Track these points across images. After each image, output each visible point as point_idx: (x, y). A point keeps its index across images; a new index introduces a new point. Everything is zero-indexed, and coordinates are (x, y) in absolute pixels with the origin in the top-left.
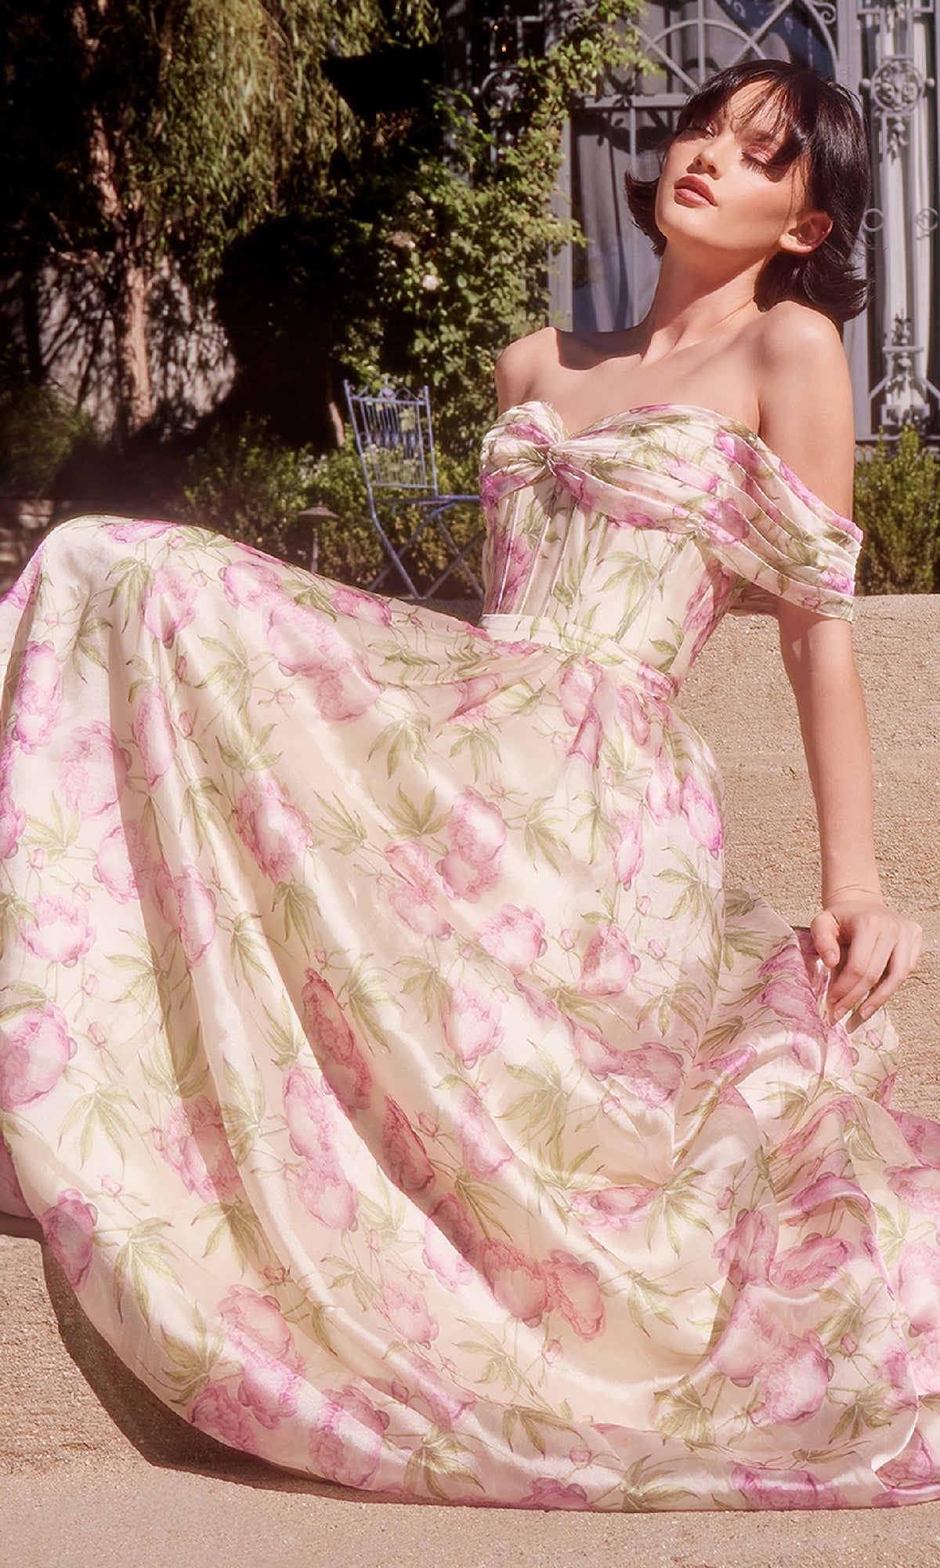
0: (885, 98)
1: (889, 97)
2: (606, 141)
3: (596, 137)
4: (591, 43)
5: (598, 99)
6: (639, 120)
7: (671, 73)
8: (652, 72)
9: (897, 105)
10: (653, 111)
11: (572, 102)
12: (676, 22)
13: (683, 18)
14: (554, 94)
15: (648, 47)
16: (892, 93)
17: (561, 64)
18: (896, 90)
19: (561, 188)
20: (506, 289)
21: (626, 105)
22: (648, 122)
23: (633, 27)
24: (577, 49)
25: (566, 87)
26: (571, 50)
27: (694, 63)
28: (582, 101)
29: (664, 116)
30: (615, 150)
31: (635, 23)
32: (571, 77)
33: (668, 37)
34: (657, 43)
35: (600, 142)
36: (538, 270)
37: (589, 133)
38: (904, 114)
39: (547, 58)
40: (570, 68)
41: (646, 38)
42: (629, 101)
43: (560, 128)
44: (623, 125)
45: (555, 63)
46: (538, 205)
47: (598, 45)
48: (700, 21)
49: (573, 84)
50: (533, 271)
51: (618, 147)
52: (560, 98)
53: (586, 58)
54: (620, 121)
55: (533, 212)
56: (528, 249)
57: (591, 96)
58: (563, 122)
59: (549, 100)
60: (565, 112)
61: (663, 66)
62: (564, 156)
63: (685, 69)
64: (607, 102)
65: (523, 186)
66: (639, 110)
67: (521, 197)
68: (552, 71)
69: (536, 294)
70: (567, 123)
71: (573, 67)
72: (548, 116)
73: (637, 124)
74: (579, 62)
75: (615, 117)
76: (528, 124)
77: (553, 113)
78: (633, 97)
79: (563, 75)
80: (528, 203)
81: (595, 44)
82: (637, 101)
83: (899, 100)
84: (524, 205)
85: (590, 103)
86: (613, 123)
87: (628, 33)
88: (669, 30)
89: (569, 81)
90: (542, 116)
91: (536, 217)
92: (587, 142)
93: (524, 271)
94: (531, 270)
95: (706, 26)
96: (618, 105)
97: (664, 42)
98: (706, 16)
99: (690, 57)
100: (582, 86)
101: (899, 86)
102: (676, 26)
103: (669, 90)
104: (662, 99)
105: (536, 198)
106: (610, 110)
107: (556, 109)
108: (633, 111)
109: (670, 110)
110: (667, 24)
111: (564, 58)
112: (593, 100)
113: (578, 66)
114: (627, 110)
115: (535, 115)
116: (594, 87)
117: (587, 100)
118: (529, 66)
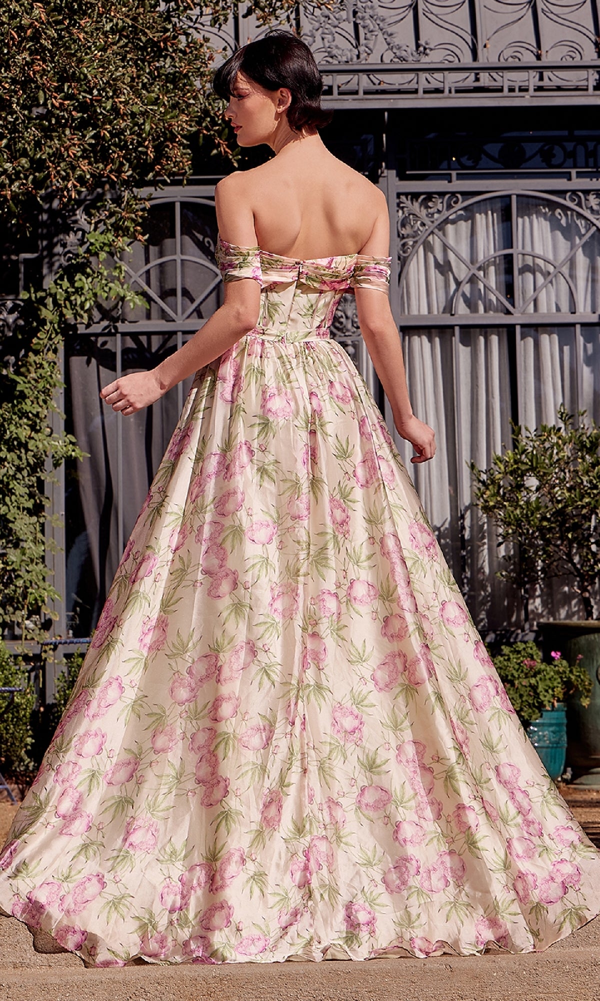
0: (337, 325)
1: (341, 323)
2: (93, 361)
3: (86, 358)
4: (83, 278)
5: (88, 326)
6: (123, 342)
7: (149, 299)
8: (135, 302)
9: (348, 330)
10: (135, 336)
11: (66, 329)
12: (155, 259)
13: (161, 254)
14: (51, 323)
15: (133, 280)
16: (343, 320)
17: (58, 297)
18: (347, 318)
19: (57, 404)
20: (13, 497)
21: (113, 331)
22: (130, 344)
23: (120, 263)
24: (72, 282)
25: (62, 315)
26: (66, 284)
27: (173, 292)
28: (74, 328)
29: (144, 339)
30: (101, 368)
31: (121, 259)
32: (66, 307)
33: (148, 272)
34: (140, 276)
35: (88, 362)
36: (39, 478)
37: (80, 354)
38: (354, 338)
39: (45, 291)
40: (65, 300)
41: (132, 273)
42: (116, 328)
43: (55, 351)
45: (54, 296)
46: (38, 421)
47: (90, 279)
48: (178, 257)
49: (69, 315)
50: (34, 479)
51: (102, 366)
52: (56, 326)
53: (79, 291)
54: (105, 343)
55: (33, 428)
56: (32, 463)
57: (83, 323)
58: (58, 346)
59: (47, 328)
60: (60, 337)
61: (144, 294)
62: (60, 377)
63: (162, 297)
64: (96, 328)
65: (27, 406)
66: (124, 334)
67: (23, 414)
68: (49, 301)
69: (38, 501)
70: (61, 347)
71: (67, 299)
72: (46, 341)
73: (122, 347)
74: (74, 293)
75: (101, 340)
76: (29, 349)
77: (50, 339)
78: (119, 324)
79: (60, 306)
80: (28, 418)
81: (87, 278)
82: (122, 327)
83: (349, 326)
84: (25, 420)
85: (81, 330)
86: (99, 345)
87: (116, 268)
88: (149, 266)
89: (65, 311)
90: (41, 342)
91: (37, 431)
92: (77, 362)
93: (26, 479)
94: (32, 478)
95: (182, 260)
96: (106, 331)
97: (144, 276)
98: (182, 254)
99: (168, 286)
100: (76, 315)
101: (349, 314)
102: (154, 262)
103: (148, 317)
104: (144, 326)
105: (37, 415)
106: (97, 335)
107: (53, 336)
108: (119, 336)
109: (149, 334)
110: (147, 261)
111: (60, 290)
112: (84, 326)
113: (73, 298)
114: (114, 335)
115: (35, 341)
116: (85, 316)
117: (78, 326)
118: (30, 297)
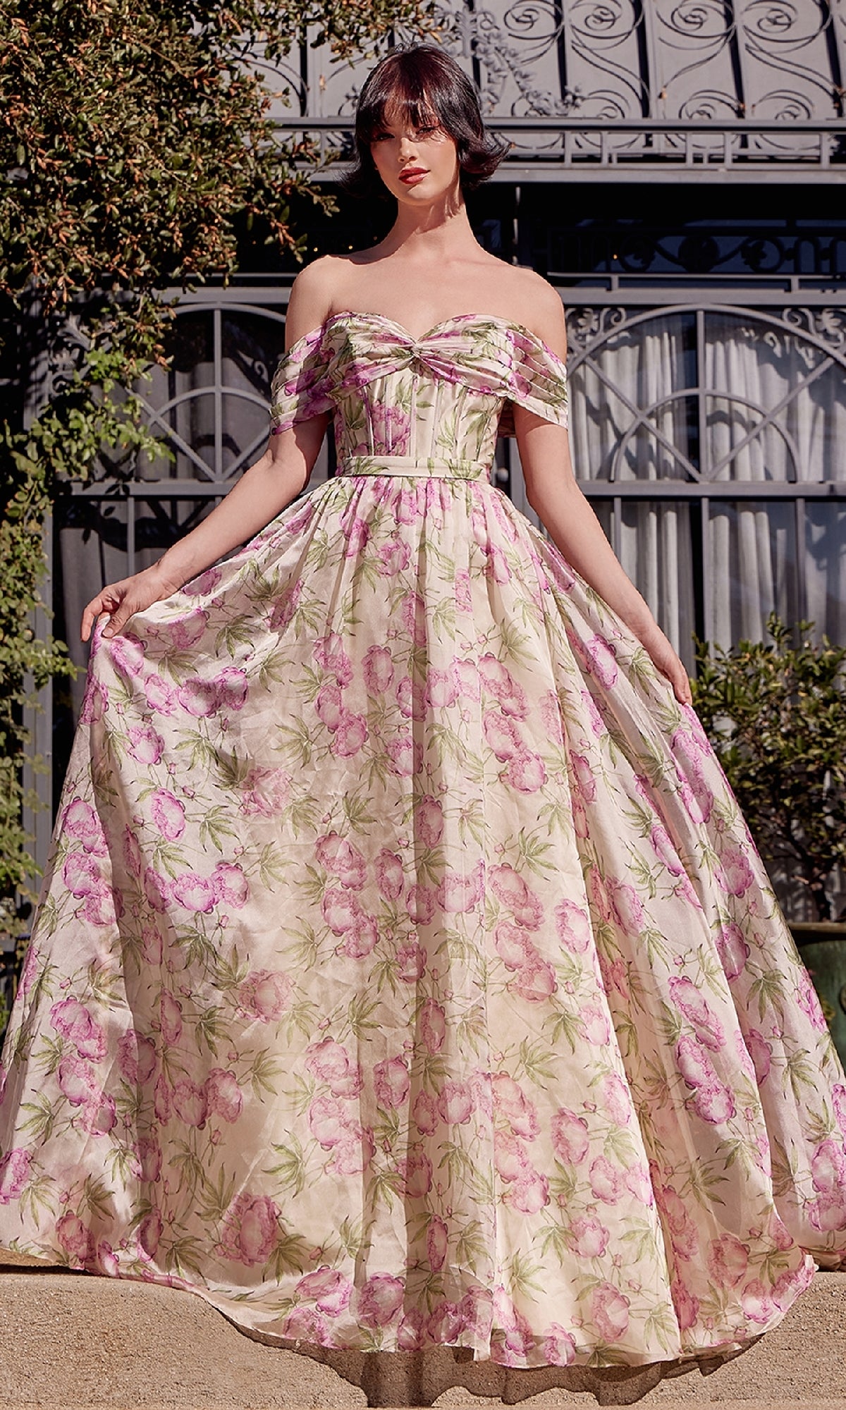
2: (94, 535)
3: (82, 531)
4: (82, 416)
5: (87, 485)
6: (137, 509)
7: (175, 449)
8: (154, 451)
10: (153, 501)
11: (56, 488)
12: (184, 392)
13: (193, 385)
14: (34, 479)
15: (151, 421)
17: (45, 442)
19: (42, 596)
21: (122, 493)
22: (148, 512)
23: (133, 396)
24: (65, 420)
25: (50, 469)
26: (56, 423)
27: (210, 440)
28: (67, 486)
29: (166, 506)
30: (105, 545)
31: (135, 390)
32: (56, 457)
33: (173, 410)
34: (162, 416)
35: (86, 537)
36: (14, 702)
37: (75, 525)
39: (26, 432)
40: (54, 447)
41: (150, 410)
42: (126, 489)
43: (40, 520)
44: (113, 515)
45: (39, 441)
46: (14, 620)
47: (91, 418)
48: (218, 389)
49: (60, 466)
50: (8, 703)
51: (108, 542)
52: (41, 483)
53: (75, 434)
54: (110, 510)
55: (7, 629)
57: (80, 480)
58: (44, 512)
59: (28, 486)
60: (47, 499)
61: (168, 441)
63: (195, 446)
64: (98, 489)
66: (138, 498)
68: (32, 447)
69: (13, 735)
70: (48, 514)
71: (58, 445)
72: (27, 505)
73: (135, 517)
74: (67, 437)
75: (105, 505)
76: (3, 516)
77: (33, 502)
78: (131, 484)
79: (47, 455)
81: (86, 416)
82: (135, 488)
85: (77, 490)
86: (102, 511)
87: (127, 403)
88: (174, 402)
89: (54, 462)
90: (20, 506)
91: (13, 635)
92: (71, 536)
94: (5, 702)
95: (223, 394)
96: (113, 493)
97: (168, 415)
98: (223, 384)
99: (203, 431)
100: (70, 468)
102: (183, 396)
103: (173, 473)
104: (167, 487)
105: (13, 612)
106: (100, 499)
107: (37, 498)
108: (131, 500)
109: (174, 499)
110: (172, 394)
111: (48, 433)
112: (81, 485)
113: (65, 444)
114: (124, 498)
115: (10, 504)
116: (84, 470)
117: (73, 485)
118: (5, 442)
